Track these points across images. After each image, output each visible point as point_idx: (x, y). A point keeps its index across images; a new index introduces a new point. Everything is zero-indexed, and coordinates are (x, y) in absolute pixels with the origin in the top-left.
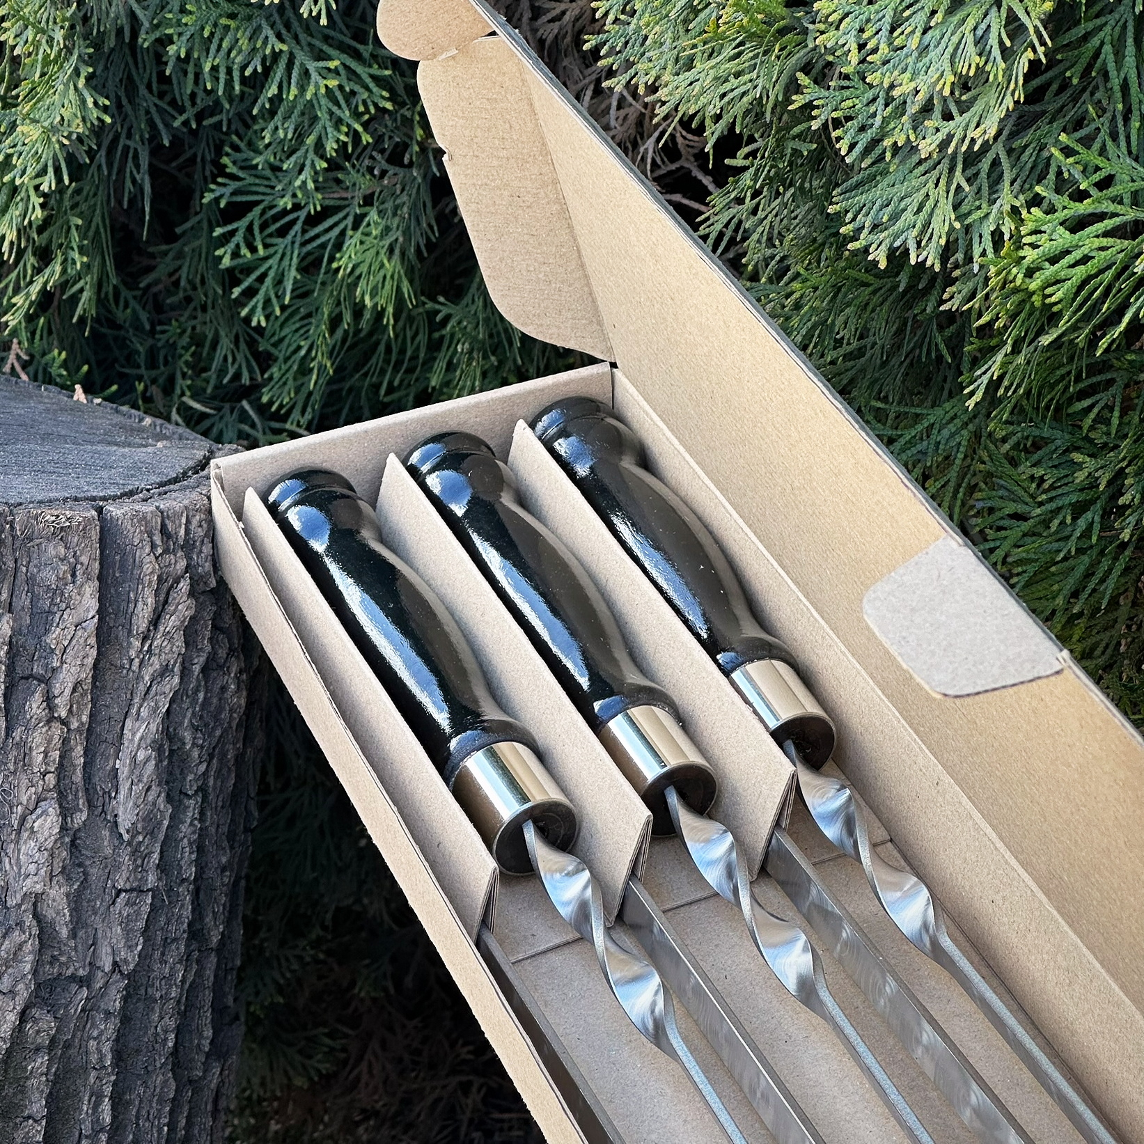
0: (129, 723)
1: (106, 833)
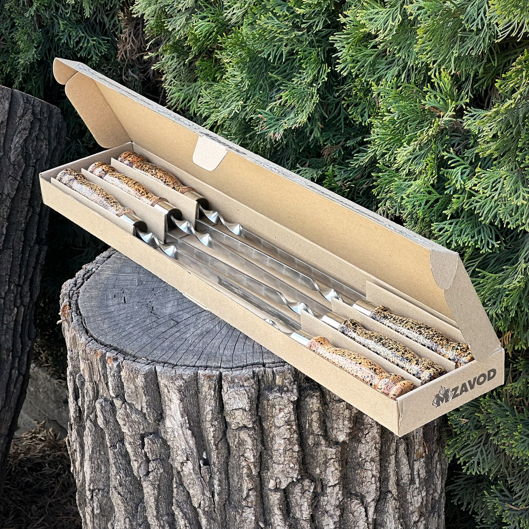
0: (15, 137)
1: (7, 160)
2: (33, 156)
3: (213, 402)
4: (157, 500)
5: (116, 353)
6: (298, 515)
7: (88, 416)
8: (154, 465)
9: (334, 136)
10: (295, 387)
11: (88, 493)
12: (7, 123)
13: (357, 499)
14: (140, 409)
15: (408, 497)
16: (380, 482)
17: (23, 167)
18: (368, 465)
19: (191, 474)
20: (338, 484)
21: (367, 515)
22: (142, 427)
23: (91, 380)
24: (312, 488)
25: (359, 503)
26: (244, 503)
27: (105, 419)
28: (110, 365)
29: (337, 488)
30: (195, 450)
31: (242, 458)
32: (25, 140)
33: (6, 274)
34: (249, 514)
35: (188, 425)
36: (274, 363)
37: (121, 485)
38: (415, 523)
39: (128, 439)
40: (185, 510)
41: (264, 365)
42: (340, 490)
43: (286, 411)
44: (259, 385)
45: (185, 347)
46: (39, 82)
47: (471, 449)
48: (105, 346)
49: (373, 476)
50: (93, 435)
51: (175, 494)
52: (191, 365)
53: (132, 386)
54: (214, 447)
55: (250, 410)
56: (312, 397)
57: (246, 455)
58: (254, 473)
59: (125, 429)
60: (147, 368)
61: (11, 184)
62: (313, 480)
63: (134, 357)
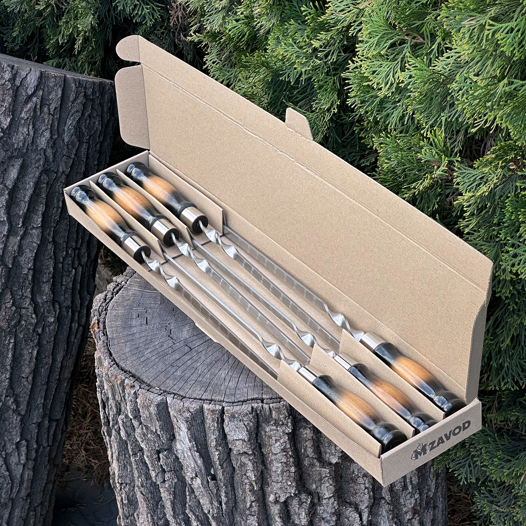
0: (68, 120)
2: (86, 133)
3: (216, 432)
4: (173, 504)
5: (134, 380)
6: (297, 522)
7: (113, 426)
8: (169, 476)
9: (350, 154)
10: (289, 421)
11: (118, 485)
12: (60, 108)
13: (351, 507)
14: (154, 431)
15: (402, 500)
16: (374, 492)
17: (77, 146)
18: (360, 480)
19: (200, 487)
20: (333, 496)
21: (361, 520)
22: (157, 445)
23: (114, 399)
24: (309, 500)
25: (353, 511)
26: (247, 512)
27: (126, 432)
28: (128, 391)
29: (332, 500)
30: (203, 468)
31: (244, 477)
32: (78, 122)
33: (64, 242)
34: (253, 522)
35: (196, 449)
36: (271, 399)
37: (142, 486)
38: (409, 519)
39: (146, 453)
40: (198, 513)
41: (262, 401)
42: (335, 501)
43: (282, 441)
44: (258, 418)
45: (194, 377)
46: (100, 41)
47: (460, 461)
48: (125, 372)
49: (366, 488)
50: (118, 442)
51: (188, 500)
52: (198, 397)
53: (146, 412)
54: (220, 467)
55: (249, 440)
56: (305, 428)
57: (248, 475)
58: (255, 489)
59: (143, 445)
60: (159, 398)
61: (66, 162)
62: (310, 493)
63: (149, 385)
